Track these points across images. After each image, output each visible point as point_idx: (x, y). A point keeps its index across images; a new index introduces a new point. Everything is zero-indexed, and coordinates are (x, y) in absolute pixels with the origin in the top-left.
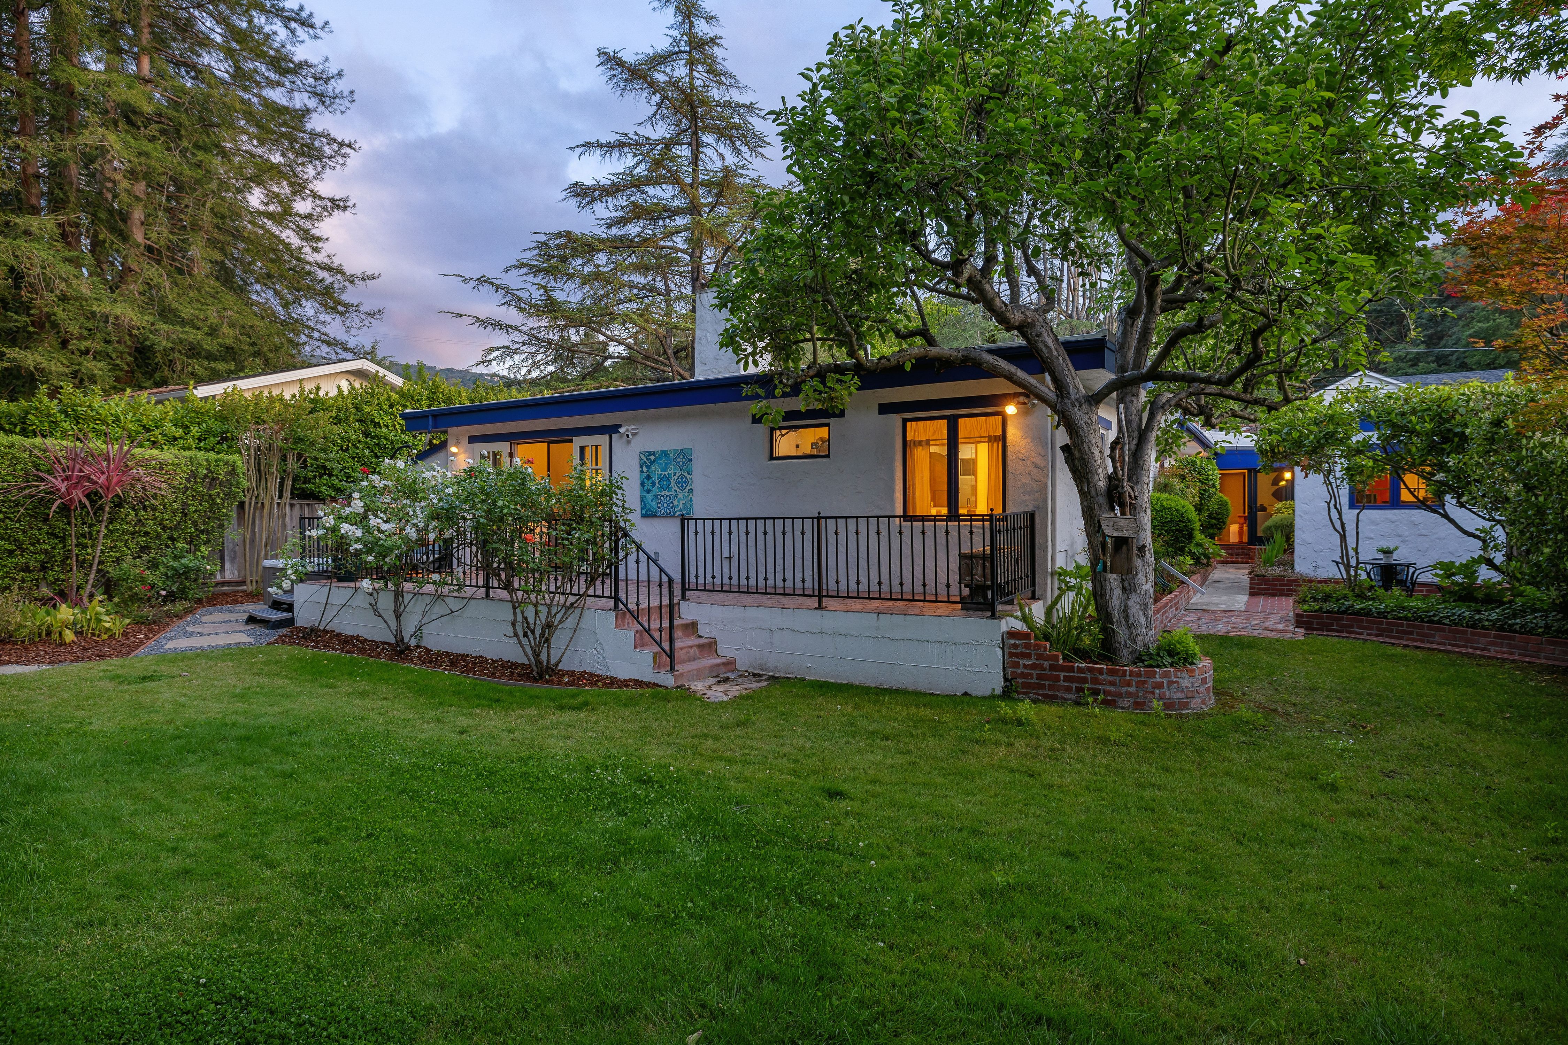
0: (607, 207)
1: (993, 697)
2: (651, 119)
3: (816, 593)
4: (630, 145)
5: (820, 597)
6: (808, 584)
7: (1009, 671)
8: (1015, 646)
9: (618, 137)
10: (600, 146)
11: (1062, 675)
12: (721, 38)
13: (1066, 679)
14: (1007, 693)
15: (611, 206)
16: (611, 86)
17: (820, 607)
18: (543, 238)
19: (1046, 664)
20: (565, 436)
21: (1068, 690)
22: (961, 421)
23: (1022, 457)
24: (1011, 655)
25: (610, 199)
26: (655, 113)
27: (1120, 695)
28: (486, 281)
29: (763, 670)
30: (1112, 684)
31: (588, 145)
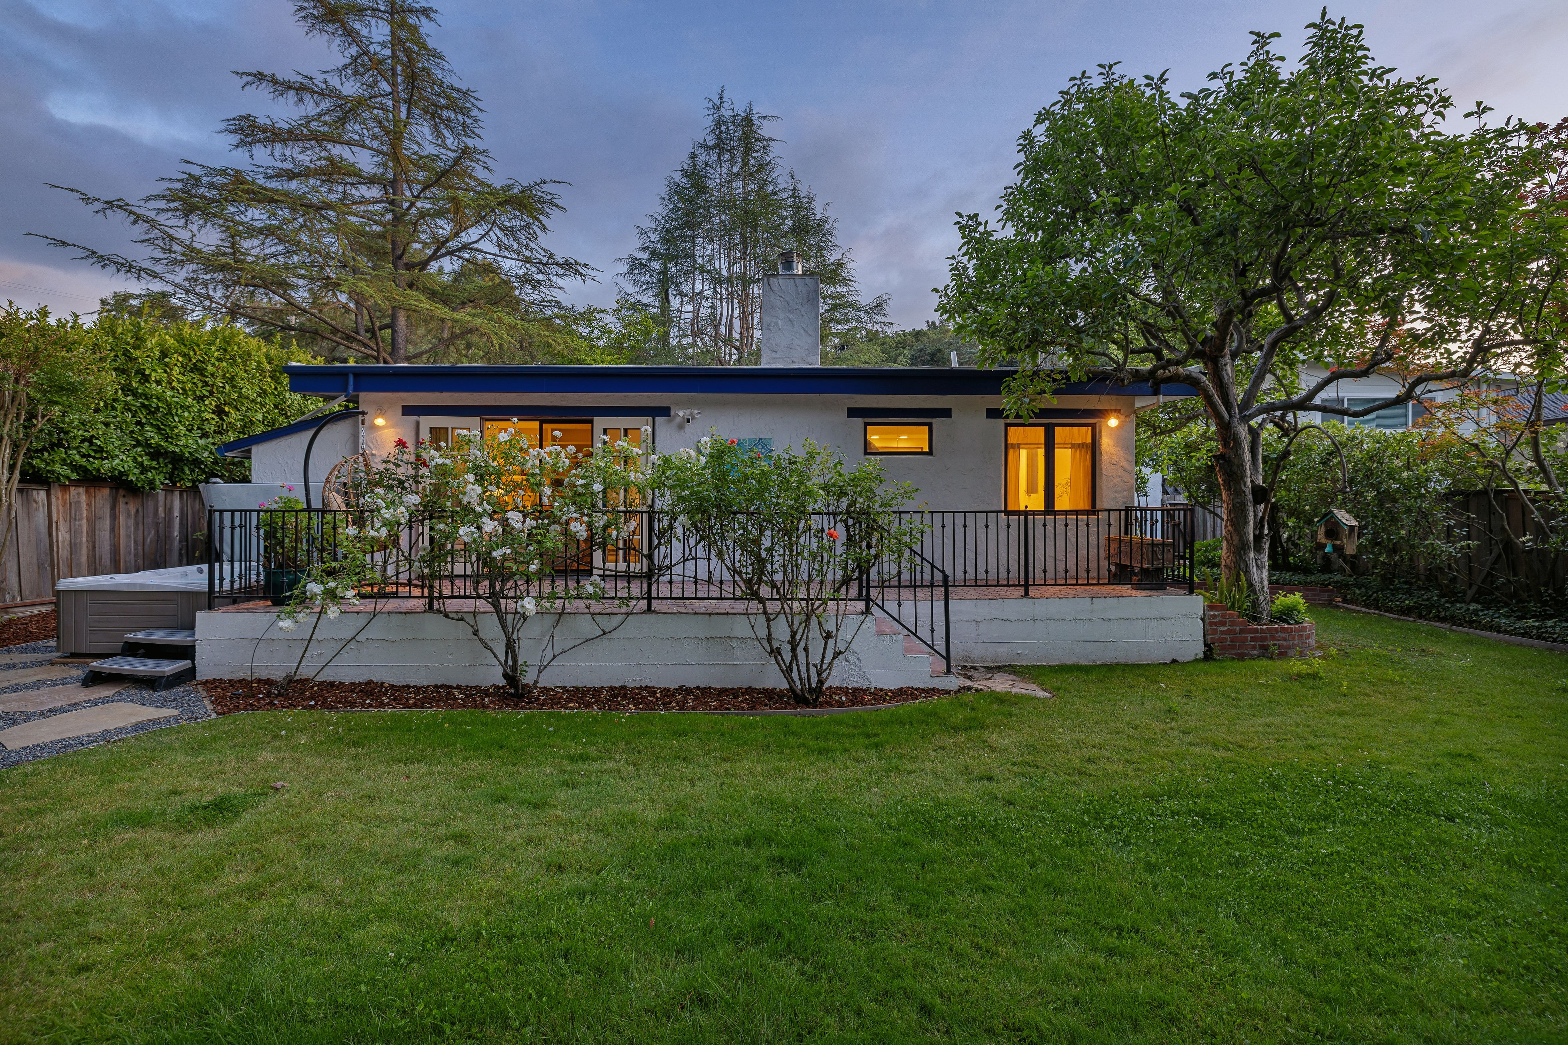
0: (272, 154)
1: (1196, 661)
2: (341, 71)
3: (1022, 583)
4: (313, 92)
5: (1027, 586)
6: (1014, 574)
7: (1209, 637)
8: (1214, 616)
9: (299, 79)
10: (274, 81)
11: (1249, 636)
12: (436, 12)
13: (1253, 639)
14: (1208, 656)
15: (277, 153)
16: (297, 18)
17: (1027, 595)
18: (197, 171)
19: (1238, 629)
20: (586, 415)
21: (1254, 648)
22: (1056, 429)
23: (1113, 461)
24: (1211, 624)
25: (278, 146)
26: (345, 67)
27: (1289, 647)
28: (120, 207)
29: (967, 661)
30: (1284, 639)
31: (260, 77)
